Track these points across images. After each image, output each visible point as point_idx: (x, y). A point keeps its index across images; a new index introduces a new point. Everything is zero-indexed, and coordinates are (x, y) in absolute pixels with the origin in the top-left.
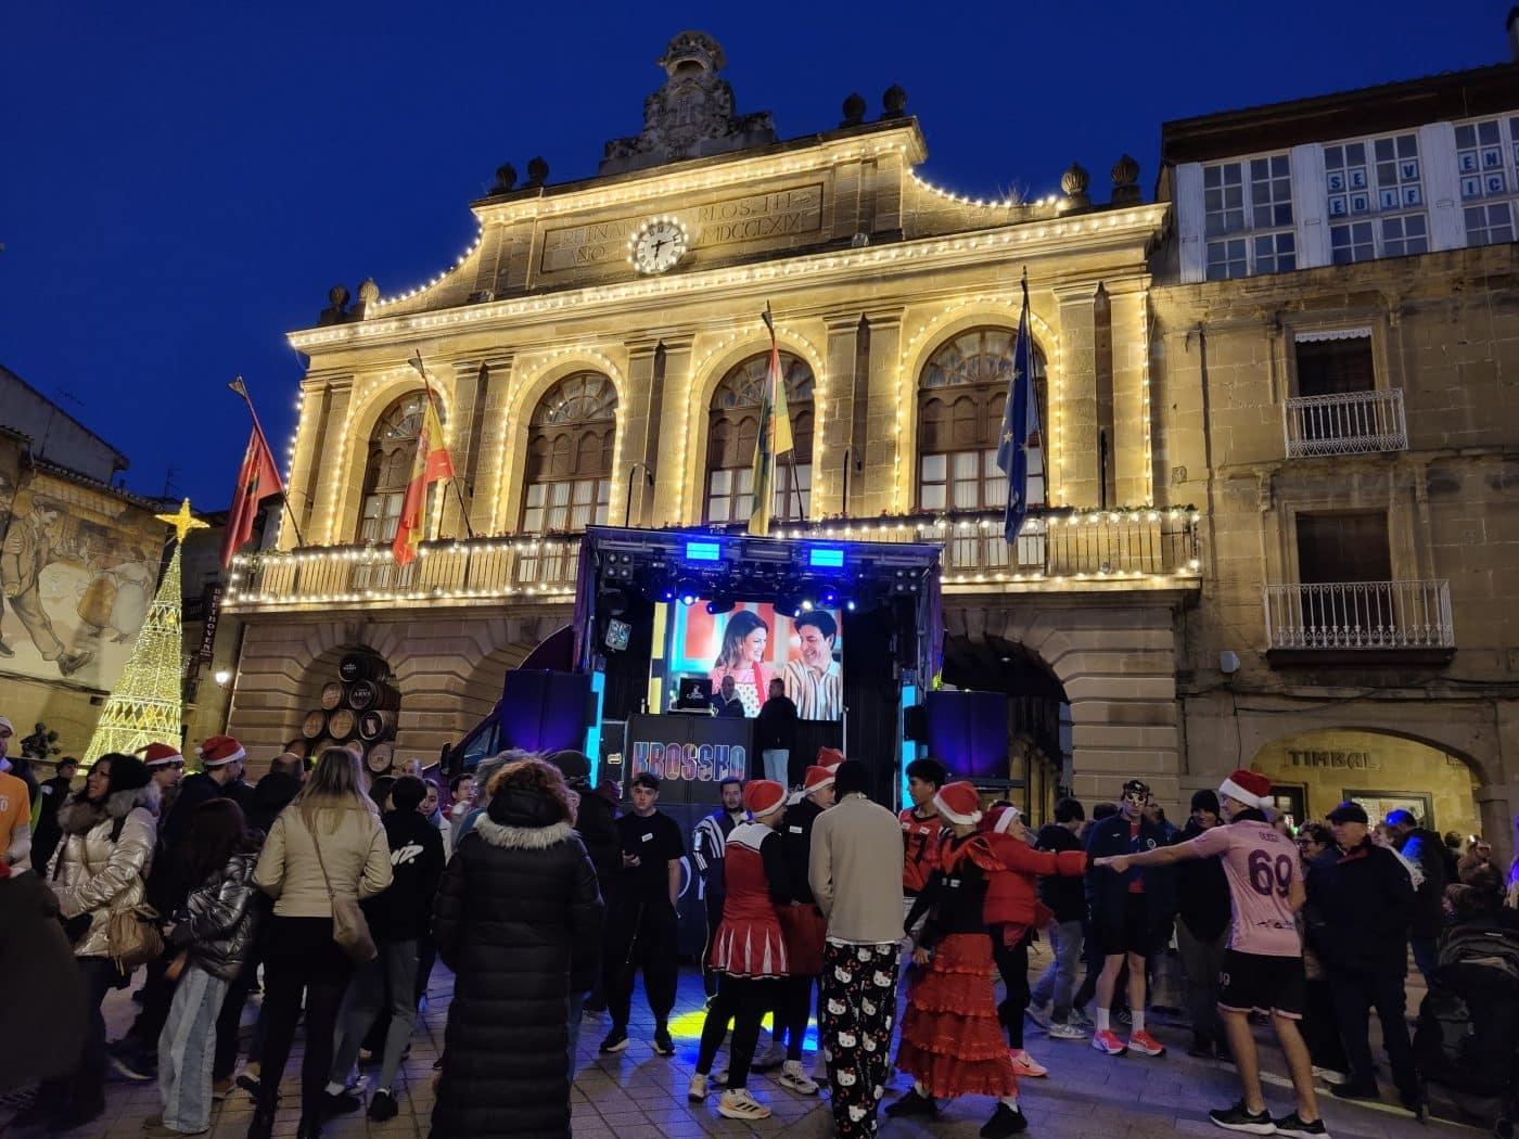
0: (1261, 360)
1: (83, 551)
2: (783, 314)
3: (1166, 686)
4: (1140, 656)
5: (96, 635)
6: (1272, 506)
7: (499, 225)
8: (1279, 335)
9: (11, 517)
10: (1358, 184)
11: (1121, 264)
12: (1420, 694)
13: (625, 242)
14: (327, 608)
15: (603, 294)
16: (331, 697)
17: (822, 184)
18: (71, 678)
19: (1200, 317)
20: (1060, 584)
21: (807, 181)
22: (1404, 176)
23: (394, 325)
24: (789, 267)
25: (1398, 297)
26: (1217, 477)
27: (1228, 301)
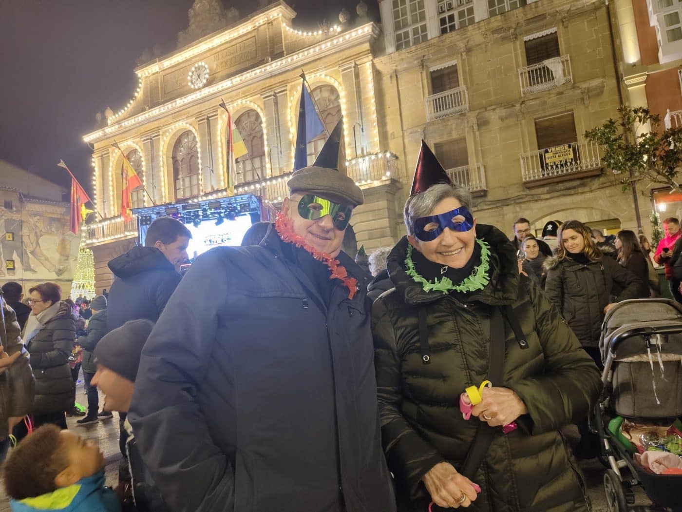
0: (418, 82)
2: (246, 96)
3: (385, 222)
4: (377, 212)
7: (147, 77)
8: (423, 70)
11: (361, 51)
13: (188, 76)
14: (114, 241)
15: (184, 100)
17: (255, 36)
18: (62, 277)
19: (394, 68)
21: (249, 36)
23: (117, 127)
24: (244, 76)
25: (464, 45)
26: (405, 134)
27: (402, 59)
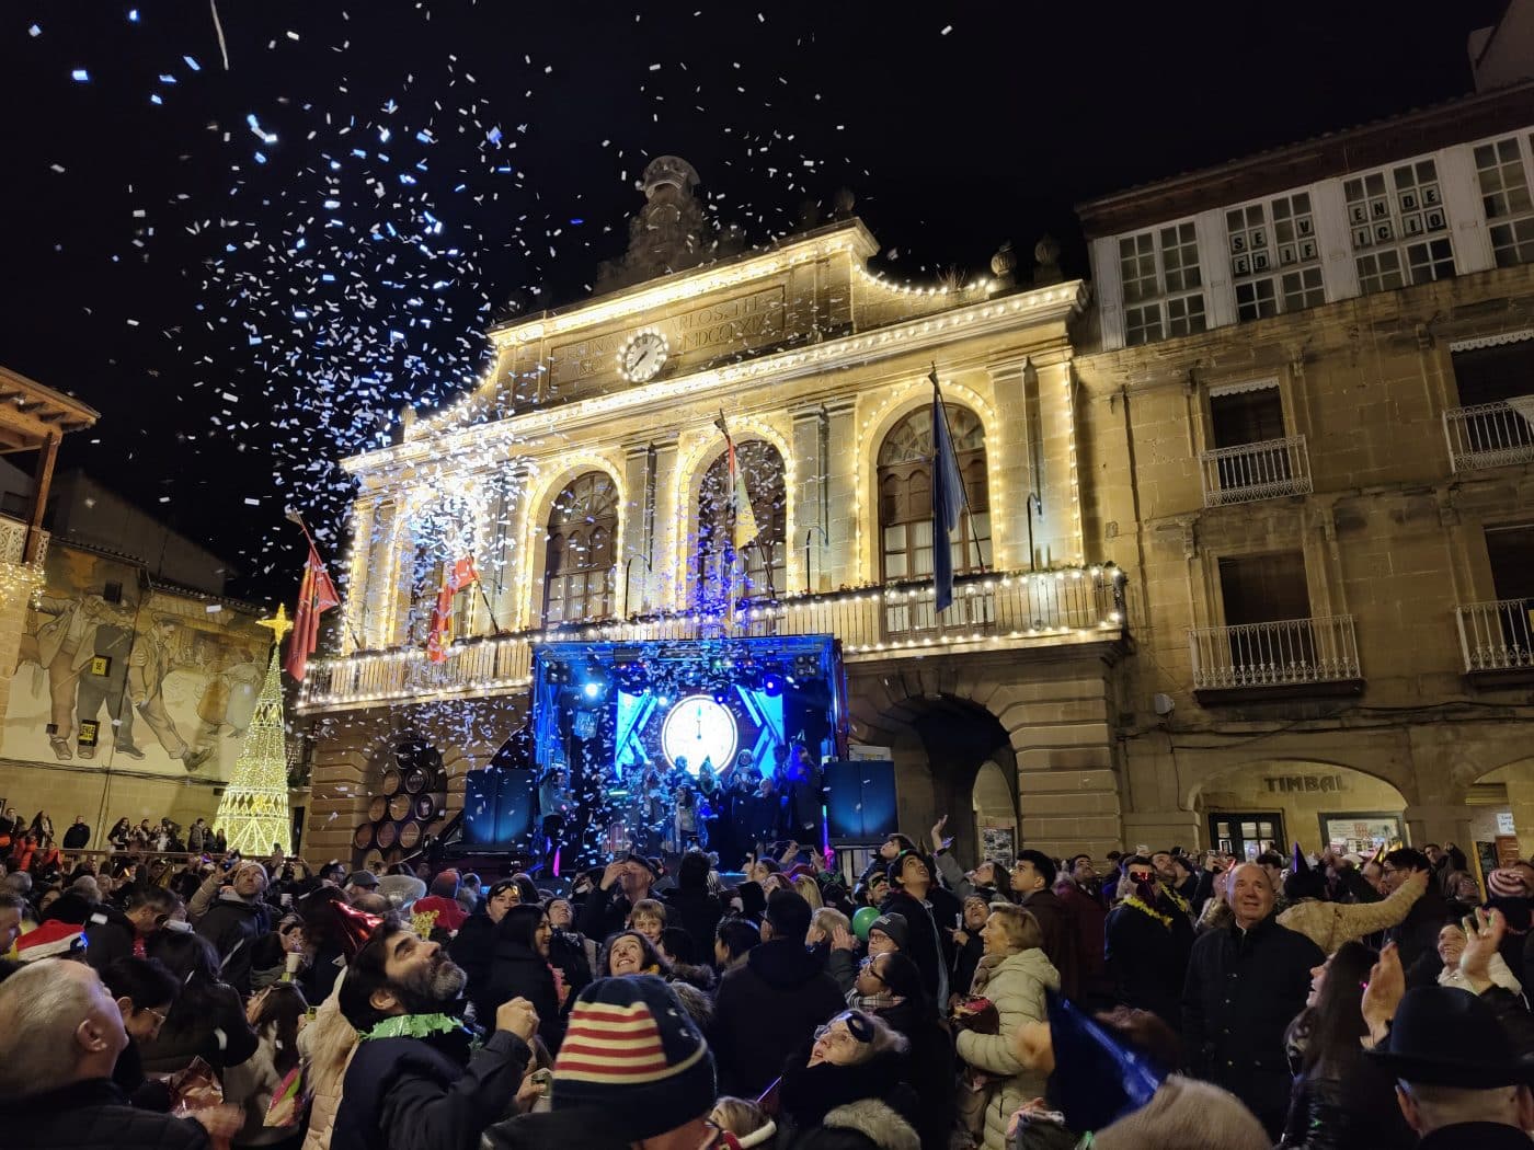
0: (1179, 416)
1: (199, 658)
2: (753, 409)
3: (1099, 732)
4: (1076, 704)
5: (216, 732)
6: (1196, 553)
7: (512, 347)
8: (1194, 391)
9: (134, 634)
10: (1259, 241)
11: (1044, 338)
12: (1336, 724)
13: (615, 354)
14: (382, 704)
15: (601, 403)
16: (391, 783)
17: (783, 285)
18: (195, 773)
19: (1122, 381)
20: (996, 643)
21: (770, 284)
22: (1301, 232)
23: (427, 445)
24: (756, 366)
25: (1298, 348)
26: (1145, 530)
27: (1145, 364)
